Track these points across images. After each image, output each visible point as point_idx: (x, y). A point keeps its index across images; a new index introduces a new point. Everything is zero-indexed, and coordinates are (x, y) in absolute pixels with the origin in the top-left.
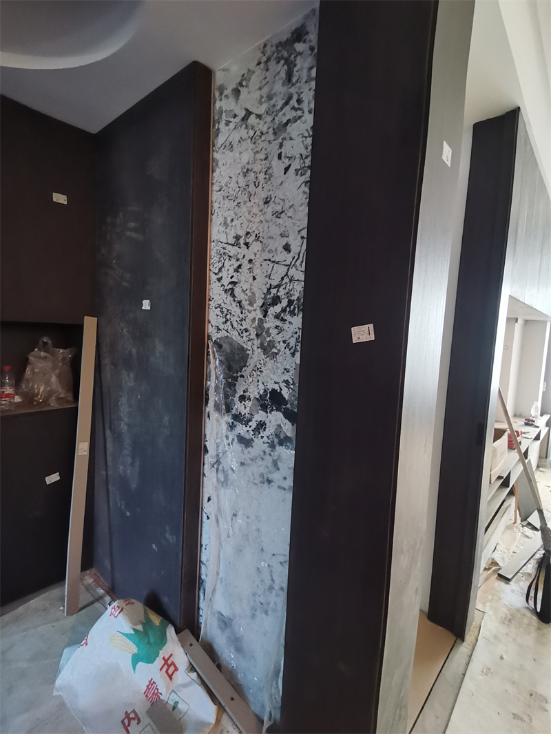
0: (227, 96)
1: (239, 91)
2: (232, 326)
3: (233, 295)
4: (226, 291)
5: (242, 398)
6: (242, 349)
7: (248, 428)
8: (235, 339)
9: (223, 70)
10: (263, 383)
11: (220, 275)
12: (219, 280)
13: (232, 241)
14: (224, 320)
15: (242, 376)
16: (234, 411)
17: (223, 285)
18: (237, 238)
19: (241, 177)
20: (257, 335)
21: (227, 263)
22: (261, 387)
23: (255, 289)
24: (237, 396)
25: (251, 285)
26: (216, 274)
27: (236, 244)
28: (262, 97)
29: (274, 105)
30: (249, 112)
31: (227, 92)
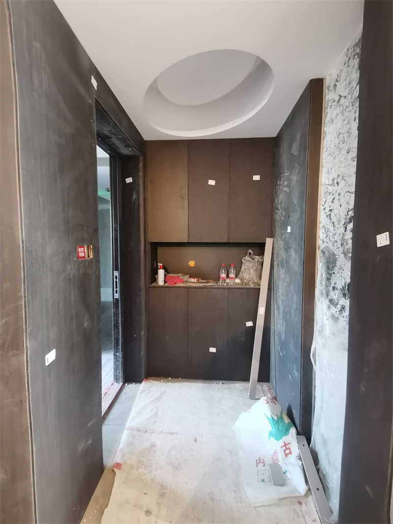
0: (331, 91)
1: (336, 85)
2: (330, 239)
3: (330, 219)
4: (327, 216)
5: (334, 288)
6: (334, 255)
7: (336, 310)
8: (330, 248)
9: (329, 75)
10: (344, 278)
11: (325, 206)
12: (324, 209)
13: (331, 182)
14: (326, 235)
15: (334, 273)
16: (330, 297)
17: (326, 213)
18: (333, 180)
19: (336, 139)
20: (342, 245)
21: (328, 197)
22: (343, 281)
23: (341, 213)
24: (332, 286)
25: (339, 210)
26: (323, 206)
27: (333, 185)
28: (346, 84)
29: (352, 88)
30: (341, 96)
31: (331, 88)
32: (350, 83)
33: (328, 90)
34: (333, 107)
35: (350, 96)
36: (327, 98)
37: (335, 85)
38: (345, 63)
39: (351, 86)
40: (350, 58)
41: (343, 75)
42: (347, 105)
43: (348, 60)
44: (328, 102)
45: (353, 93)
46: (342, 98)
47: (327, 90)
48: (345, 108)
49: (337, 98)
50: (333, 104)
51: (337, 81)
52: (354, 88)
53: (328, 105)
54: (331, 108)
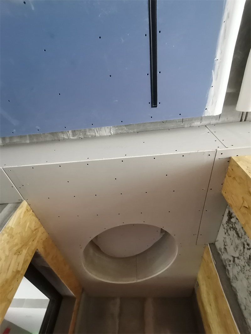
0: (224, 253)
28: (234, 248)
29: (240, 250)
30: (234, 258)
31: (223, 250)
32: (237, 247)
33: (221, 252)
34: (231, 265)
35: (242, 258)
36: (223, 258)
37: (225, 249)
38: (225, 233)
39: (239, 249)
40: (227, 230)
41: (228, 241)
42: (243, 264)
43: (226, 231)
44: (225, 262)
45: (244, 255)
46: (236, 259)
48: (242, 267)
49: (232, 259)
50: (230, 263)
51: (225, 245)
52: (242, 250)
53: (226, 263)
54: (230, 266)
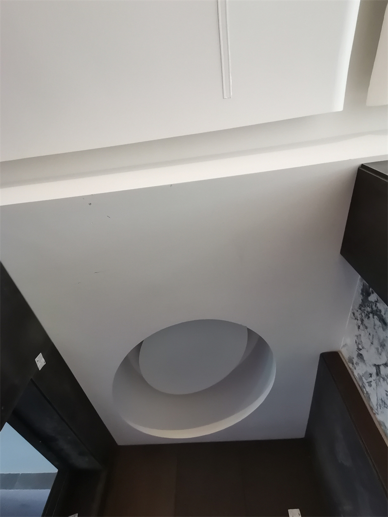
0: (357, 364)
1: (361, 355)
9: (344, 346)
28: (377, 349)
30: (378, 367)
31: (355, 360)
33: (353, 364)
34: (373, 384)
36: (356, 374)
38: (359, 327)
41: (365, 341)
43: (360, 322)
44: (361, 378)
46: (382, 368)
47: (351, 365)
49: (373, 370)
50: (370, 379)
51: (360, 349)
53: (363, 383)
54: (370, 386)
